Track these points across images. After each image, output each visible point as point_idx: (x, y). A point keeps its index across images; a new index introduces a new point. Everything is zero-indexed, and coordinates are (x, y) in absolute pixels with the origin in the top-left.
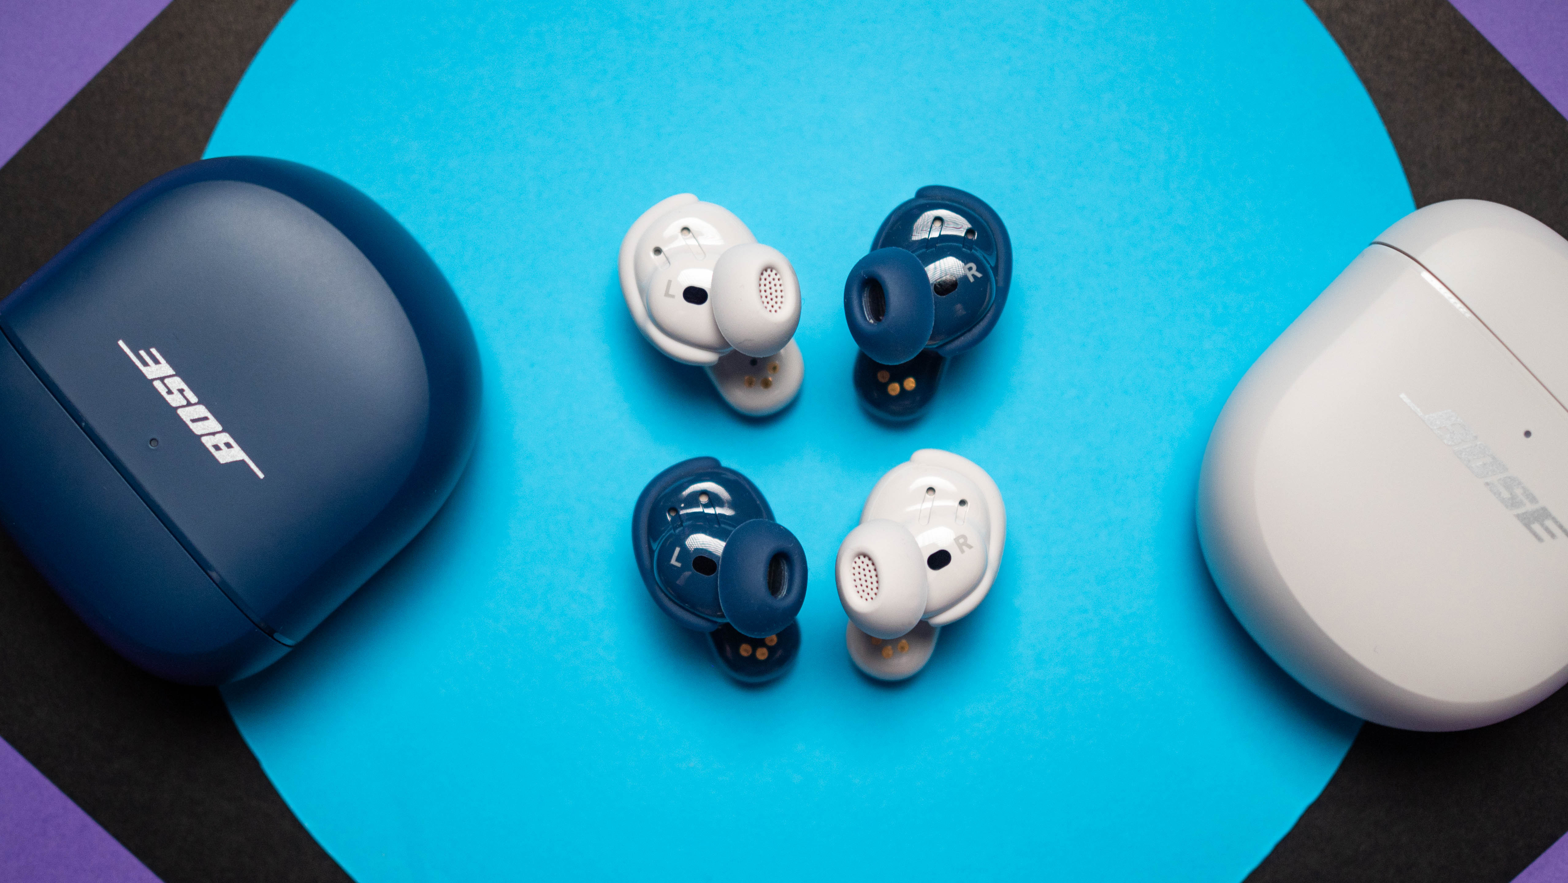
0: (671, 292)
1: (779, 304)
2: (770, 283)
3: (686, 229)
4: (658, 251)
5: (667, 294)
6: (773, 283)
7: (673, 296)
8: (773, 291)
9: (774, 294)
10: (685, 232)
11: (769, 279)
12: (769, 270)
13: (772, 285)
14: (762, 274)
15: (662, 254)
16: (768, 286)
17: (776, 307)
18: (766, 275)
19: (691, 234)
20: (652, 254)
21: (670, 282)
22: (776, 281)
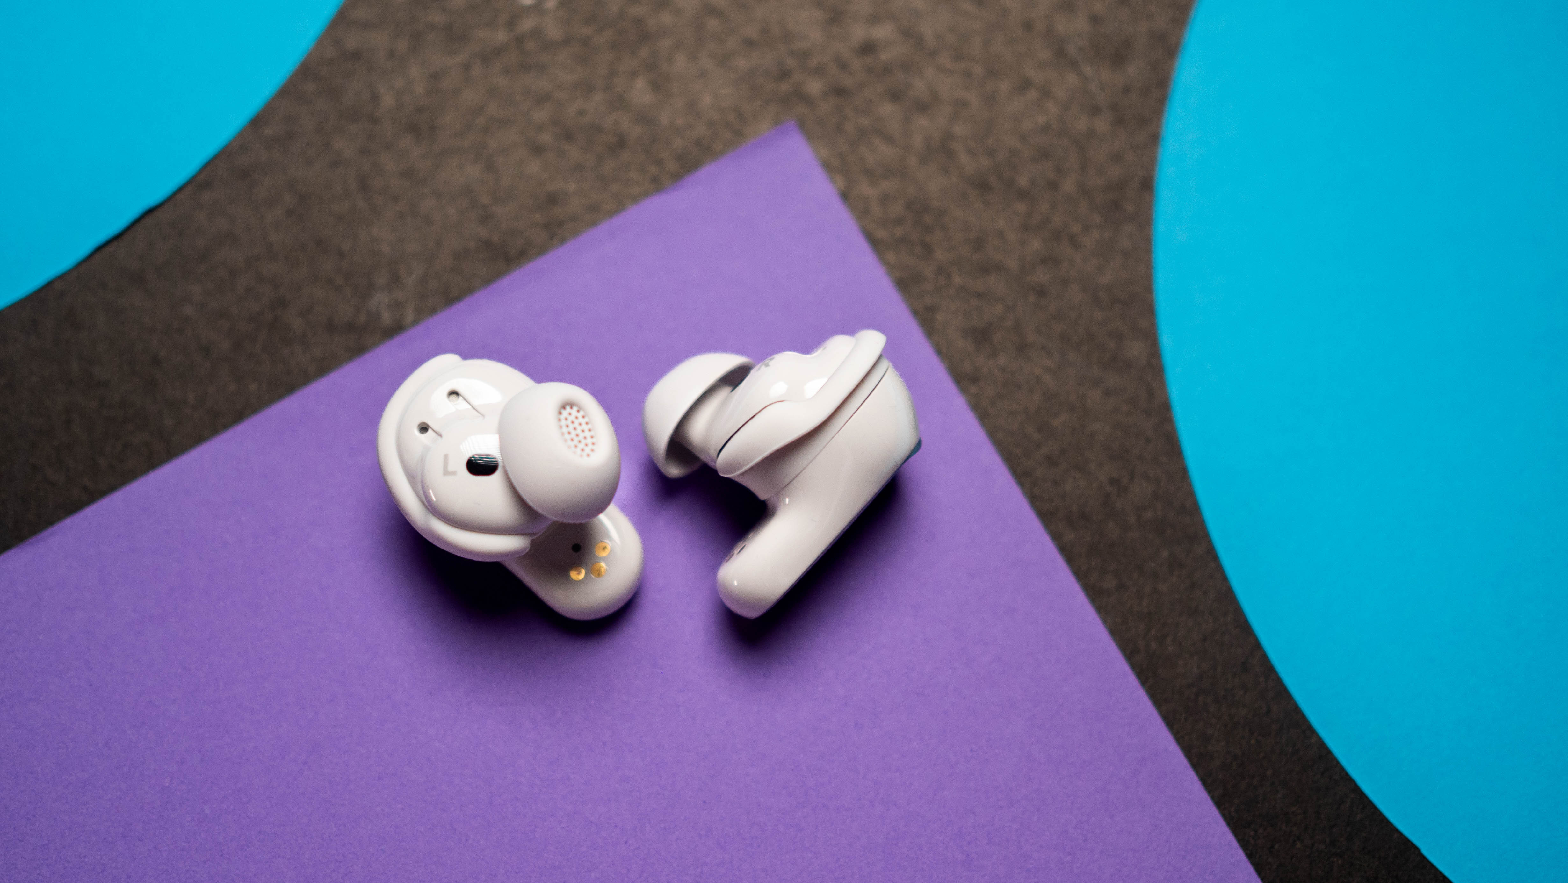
0: (450, 469)
1: (590, 446)
2: (573, 422)
3: (454, 393)
4: (424, 428)
5: (446, 473)
6: (577, 422)
7: (454, 473)
8: (579, 431)
9: (582, 435)
10: (453, 397)
11: (571, 418)
12: (568, 408)
13: (576, 425)
14: (560, 413)
15: (430, 431)
16: (571, 426)
17: (588, 450)
18: (565, 413)
19: (461, 398)
20: (416, 432)
21: (446, 457)
22: (581, 420)
